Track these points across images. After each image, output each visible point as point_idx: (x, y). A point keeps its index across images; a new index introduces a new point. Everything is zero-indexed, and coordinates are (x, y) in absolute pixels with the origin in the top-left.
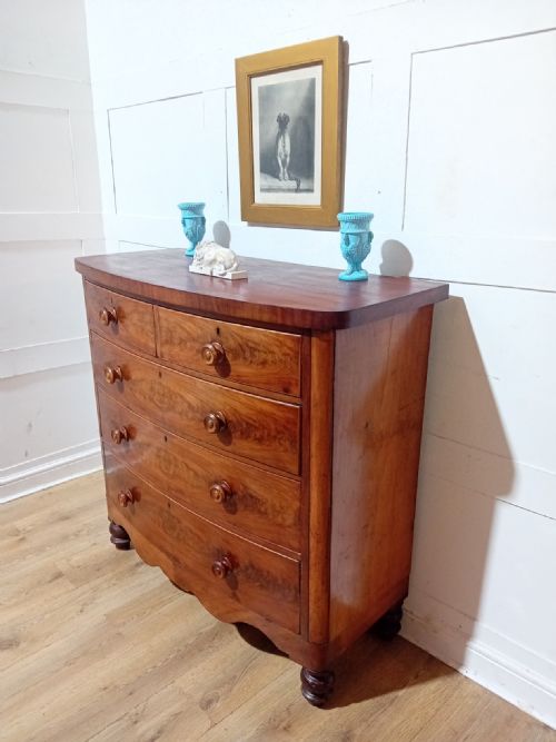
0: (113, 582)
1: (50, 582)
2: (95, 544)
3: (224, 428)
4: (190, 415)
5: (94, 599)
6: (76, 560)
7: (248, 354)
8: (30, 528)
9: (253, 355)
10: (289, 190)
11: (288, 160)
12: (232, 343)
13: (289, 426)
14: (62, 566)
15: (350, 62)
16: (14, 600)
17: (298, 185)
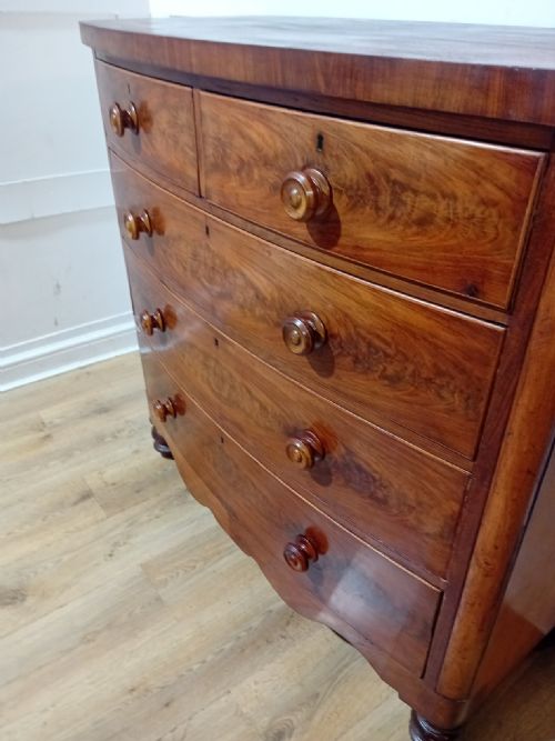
0: (157, 512)
1: (75, 504)
2: (137, 452)
3: (321, 347)
4: (259, 311)
5: (129, 537)
6: (112, 473)
7: (385, 199)
8: (58, 421)
9: (397, 200)
12: (349, 171)
13: (468, 365)
14: (93, 482)
16: (27, 527)
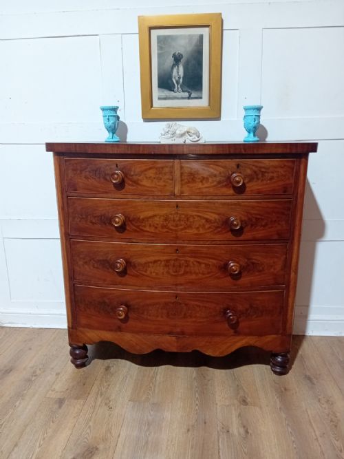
0: (105, 384)
6: (59, 387)
7: (260, 176)
9: (263, 175)
10: (183, 98)
11: (181, 80)
12: (249, 172)
14: (55, 395)
15: (224, 28)
16: (50, 431)
17: (190, 95)
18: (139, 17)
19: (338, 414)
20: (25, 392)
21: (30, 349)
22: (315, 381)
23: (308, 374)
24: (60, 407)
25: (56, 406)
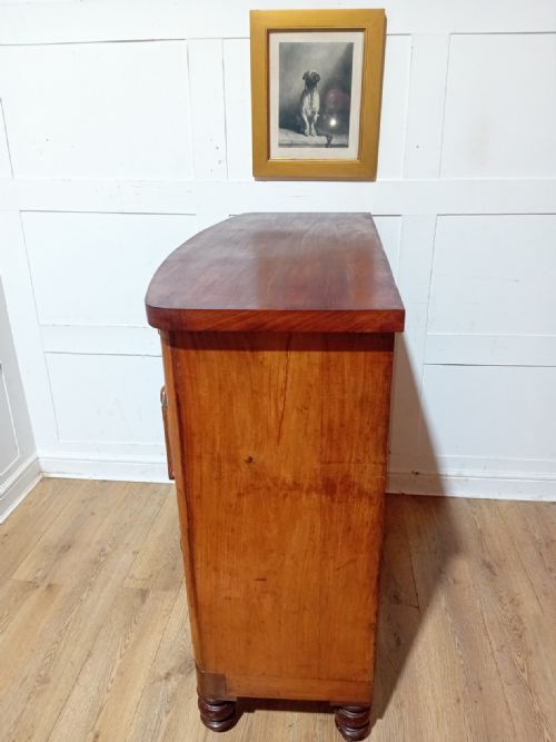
6: (139, 573)
10: (318, 146)
11: (316, 116)
14: (135, 585)
15: (388, 32)
16: (133, 635)
17: (329, 141)
18: (251, 12)
19: (525, 620)
20: (93, 579)
21: (93, 514)
22: (497, 570)
23: (487, 558)
24: (143, 602)
25: (138, 600)
